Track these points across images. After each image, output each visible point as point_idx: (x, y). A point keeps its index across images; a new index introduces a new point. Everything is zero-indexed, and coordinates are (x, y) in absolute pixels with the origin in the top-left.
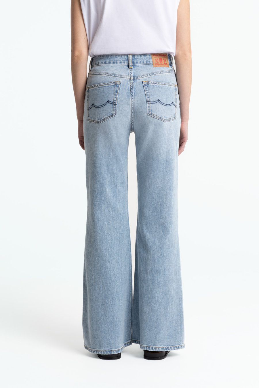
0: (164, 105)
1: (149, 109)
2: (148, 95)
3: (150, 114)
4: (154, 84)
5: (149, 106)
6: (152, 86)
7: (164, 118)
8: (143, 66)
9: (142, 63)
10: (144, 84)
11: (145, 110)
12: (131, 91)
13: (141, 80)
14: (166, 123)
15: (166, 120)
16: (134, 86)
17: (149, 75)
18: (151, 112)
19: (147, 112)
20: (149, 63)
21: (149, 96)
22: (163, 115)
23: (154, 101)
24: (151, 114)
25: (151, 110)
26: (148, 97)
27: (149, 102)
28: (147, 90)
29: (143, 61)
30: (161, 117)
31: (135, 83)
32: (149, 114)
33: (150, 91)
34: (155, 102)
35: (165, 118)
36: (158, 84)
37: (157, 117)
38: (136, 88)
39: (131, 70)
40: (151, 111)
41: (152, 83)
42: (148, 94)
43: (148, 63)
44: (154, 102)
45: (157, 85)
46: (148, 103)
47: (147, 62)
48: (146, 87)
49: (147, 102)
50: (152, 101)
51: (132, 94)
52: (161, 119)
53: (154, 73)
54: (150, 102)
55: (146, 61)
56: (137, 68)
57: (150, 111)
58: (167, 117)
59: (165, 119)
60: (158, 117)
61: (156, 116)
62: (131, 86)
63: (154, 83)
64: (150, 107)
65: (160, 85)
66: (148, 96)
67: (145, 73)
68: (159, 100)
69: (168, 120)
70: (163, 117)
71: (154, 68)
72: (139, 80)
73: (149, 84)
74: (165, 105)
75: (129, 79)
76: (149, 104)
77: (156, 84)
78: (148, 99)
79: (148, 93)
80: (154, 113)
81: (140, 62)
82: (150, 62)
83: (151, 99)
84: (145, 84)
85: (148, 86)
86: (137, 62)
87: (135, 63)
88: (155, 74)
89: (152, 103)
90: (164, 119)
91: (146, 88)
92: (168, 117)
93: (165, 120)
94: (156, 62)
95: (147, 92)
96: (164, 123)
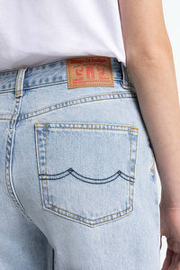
0: (89, 181)
1: (46, 193)
2: (43, 158)
3: (50, 206)
4: (61, 130)
5: (45, 185)
6: (56, 134)
7: (88, 217)
8: (46, 88)
9: (44, 82)
10: (38, 131)
11: (36, 198)
12: (7, 149)
13: (33, 122)
14: (97, 228)
15: (95, 220)
16: (17, 135)
17: (53, 108)
18: (50, 203)
19: (43, 203)
20: (60, 80)
21: (44, 161)
22: (84, 210)
23: (59, 173)
24: (53, 207)
25: (52, 197)
26: (43, 164)
27: (44, 177)
28: (42, 146)
29: (46, 78)
30: (79, 214)
31: (19, 130)
32: (49, 208)
33: (48, 147)
34: (61, 176)
35: (92, 215)
36: (74, 128)
37: (68, 214)
38: (19, 141)
39: (18, 100)
40: (50, 198)
41: (56, 127)
42: (44, 154)
43: (57, 80)
44: (58, 177)
45: (69, 130)
46: (42, 179)
47: (54, 79)
48: (42, 137)
49: (42, 176)
50: (52, 174)
51: (8, 156)
52: (80, 218)
53: (66, 103)
54: (48, 177)
55: (52, 76)
56: (31, 94)
57: (48, 201)
58: (99, 212)
59: (93, 218)
60: (71, 215)
61: (64, 213)
62: (9, 136)
63: (63, 126)
64: (49, 188)
65: (78, 130)
66: (42, 161)
67: (48, 104)
68: (73, 171)
69: (102, 220)
70: (87, 213)
71: (69, 91)
72: (29, 121)
73: (49, 129)
74: (93, 182)
75: (8, 121)
76: (44, 181)
77: (66, 130)
78: (43, 168)
79: (42, 151)
80: (59, 204)
81: (41, 81)
82: (61, 78)
83: (49, 168)
84: (40, 129)
85: (45, 135)
86: (34, 82)
87: (30, 85)
88: (71, 105)
89: (52, 177)
90: (89, 220)
91: (41, 140)
92: (102, 213)
93: (92, 222)
94: (76, 76)
95: (40, 149)
96: (91, 229)
